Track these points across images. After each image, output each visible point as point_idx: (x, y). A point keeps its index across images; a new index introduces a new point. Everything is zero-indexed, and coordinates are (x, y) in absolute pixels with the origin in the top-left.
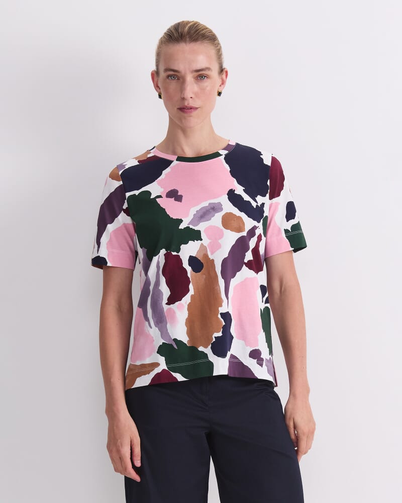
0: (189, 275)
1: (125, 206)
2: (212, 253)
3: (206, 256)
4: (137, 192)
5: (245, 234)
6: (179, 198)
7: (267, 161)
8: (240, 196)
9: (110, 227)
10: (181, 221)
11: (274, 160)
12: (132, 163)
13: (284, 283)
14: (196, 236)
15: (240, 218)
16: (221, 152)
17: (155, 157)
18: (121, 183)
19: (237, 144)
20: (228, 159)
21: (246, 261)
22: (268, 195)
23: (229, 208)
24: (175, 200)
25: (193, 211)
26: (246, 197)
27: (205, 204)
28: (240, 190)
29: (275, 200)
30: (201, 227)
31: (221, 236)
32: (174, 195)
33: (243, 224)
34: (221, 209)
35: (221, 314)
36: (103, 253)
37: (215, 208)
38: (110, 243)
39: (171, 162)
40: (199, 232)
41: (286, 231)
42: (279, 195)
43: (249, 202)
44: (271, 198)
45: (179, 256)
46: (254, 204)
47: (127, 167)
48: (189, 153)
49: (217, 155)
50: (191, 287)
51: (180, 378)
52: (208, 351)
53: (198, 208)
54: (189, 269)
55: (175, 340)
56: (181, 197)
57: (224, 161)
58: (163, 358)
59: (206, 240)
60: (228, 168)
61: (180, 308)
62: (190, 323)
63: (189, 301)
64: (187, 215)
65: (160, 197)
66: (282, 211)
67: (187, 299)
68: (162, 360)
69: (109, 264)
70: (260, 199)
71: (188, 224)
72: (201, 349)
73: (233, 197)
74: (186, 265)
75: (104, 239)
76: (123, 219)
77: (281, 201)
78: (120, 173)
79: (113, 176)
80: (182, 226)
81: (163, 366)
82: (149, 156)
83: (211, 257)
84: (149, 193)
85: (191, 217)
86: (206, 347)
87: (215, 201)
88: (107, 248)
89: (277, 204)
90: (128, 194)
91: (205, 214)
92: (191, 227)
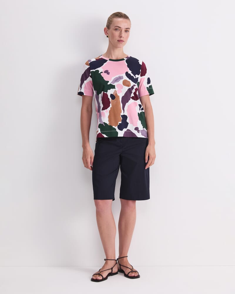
0: (110, 100)
1: (90, 75)
2: (119, 94)
3: (116, 94)
4: (94, 70)
5: (130, 87)
6: (108, 73)
7: (141, 63)
8: (130, 74)
9: (85, 82)
10: (108, 82)
11: (143, 63)
12: (94, 60)
13: (147, 106)
14: (113, 87)
15: (129, 82)
16: (125, 59)
17: (102, 58)
18: (89, 66)
19: (131, 57)
20: (127, 61)
21: (131, 97)
22: (140, 75)
23: (125, 78)
24: (107, 74)
25: (113, 78)
26: (132, 75)
27: (117, 76)
28: (130, 72)
29: (143, 77)
30: (115, 84)
31: (122, 88)
32: (107, 72)
33: (130, 84)
34: (123, 78)
35: (121, 115)
36: (83, 91)
37: (121, 78)
38: (85, 87)
39: (107, 60)
40: (114, 86)
41: (147, 88)
42: (145, 75)
43: (133, 76)
44: (141, 76)
45: (107, 94)
46: (135, 77)
47: (92, 61)
48: (114, 58)
49: (123, 59)
50: (111, 104)
51: (105, 136)
52: (116, 128)
53: (115, 77)
54: (110, 98)
55: (104, 123)
56: (109, 73)
57: (125, 62)
58: (100, 129)
59: (117, 89)
60: (126, 64)
61: (106, 112)
62: (109, 117)
63: (110, 109)
64: (111, 80)
65: (102, 72)
66: (146, 81)
67: (109, 109)
68: (99, 130)
69: (84, 95)
70: (137, 76)
71: (111, 83)
72: (114, 127)
73: (127, 74)
74: (109, 97)
75: (83, 86)
76: (90, 79)
77: (145, 77)
78: (89, 63)
79: (87, 64)
80: (109, 84)
81: (99, 132)
82: (100, 58)
83: (118, 95)
84: (98, 71)
85: (112, 81)
86: (116, 126)
87: (121, 75)
88: (84, 89)
89: (144, 78)
90: (91, 71)
91: (117, 80)
92: (112, 84)
